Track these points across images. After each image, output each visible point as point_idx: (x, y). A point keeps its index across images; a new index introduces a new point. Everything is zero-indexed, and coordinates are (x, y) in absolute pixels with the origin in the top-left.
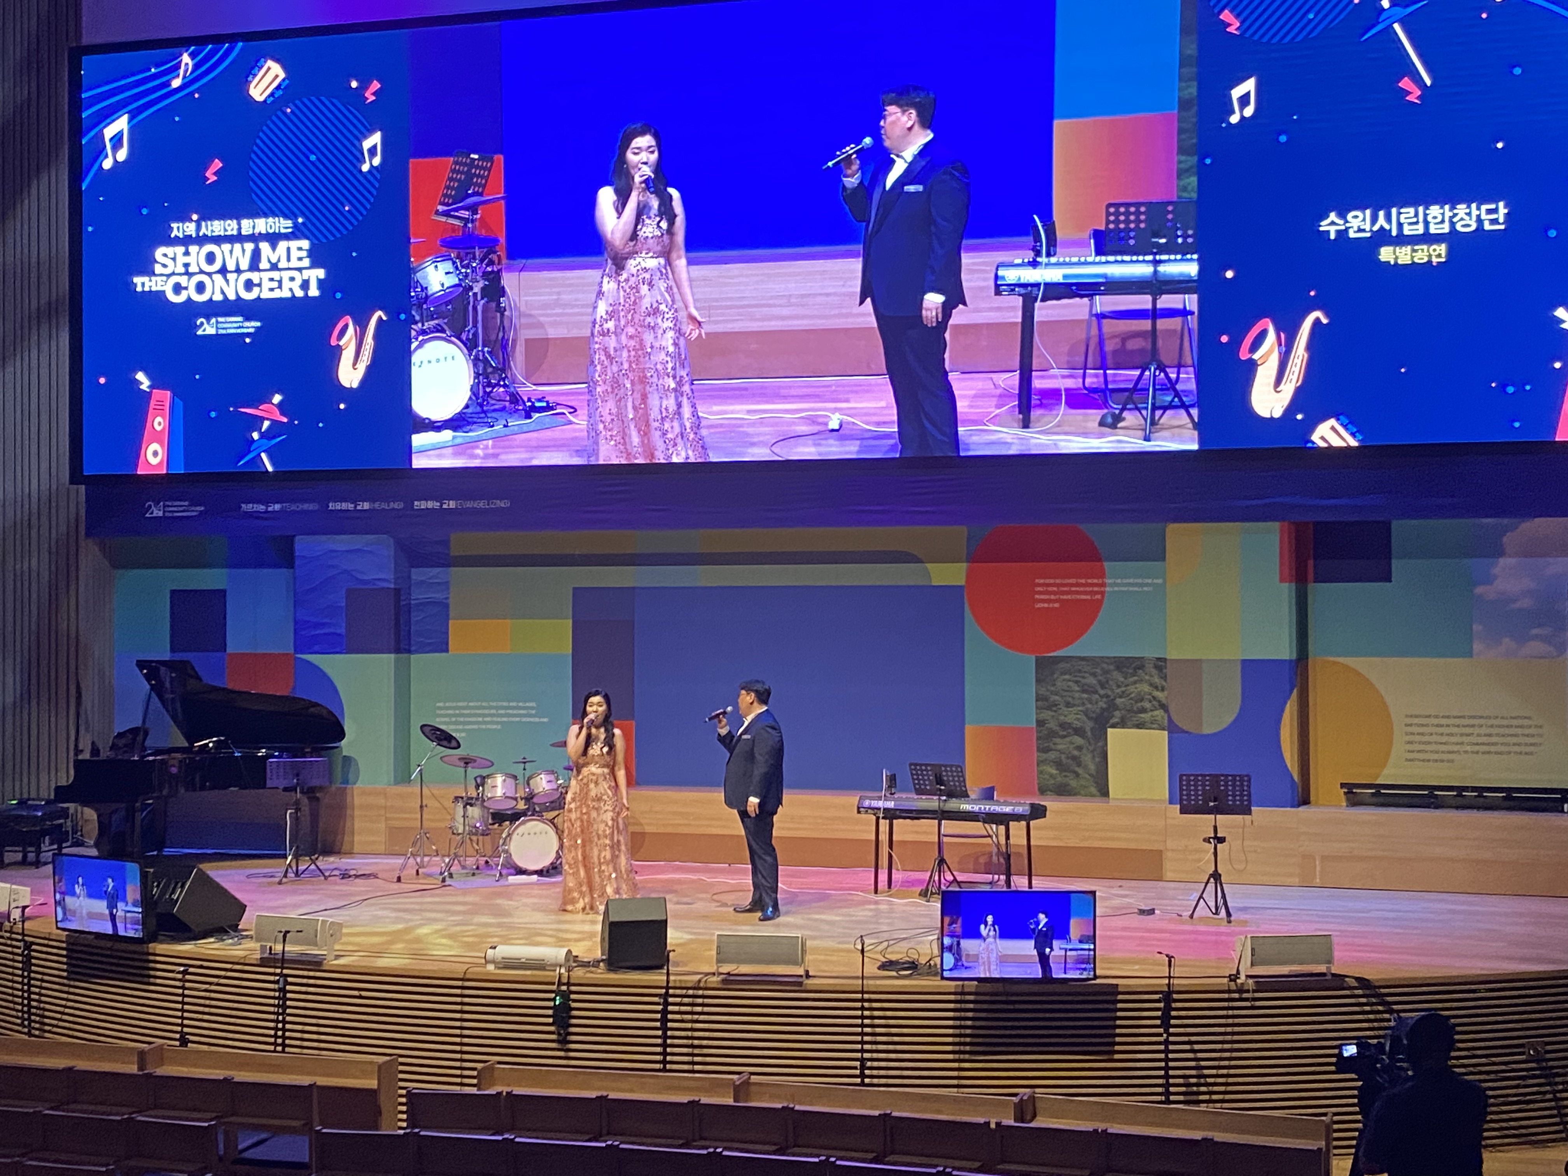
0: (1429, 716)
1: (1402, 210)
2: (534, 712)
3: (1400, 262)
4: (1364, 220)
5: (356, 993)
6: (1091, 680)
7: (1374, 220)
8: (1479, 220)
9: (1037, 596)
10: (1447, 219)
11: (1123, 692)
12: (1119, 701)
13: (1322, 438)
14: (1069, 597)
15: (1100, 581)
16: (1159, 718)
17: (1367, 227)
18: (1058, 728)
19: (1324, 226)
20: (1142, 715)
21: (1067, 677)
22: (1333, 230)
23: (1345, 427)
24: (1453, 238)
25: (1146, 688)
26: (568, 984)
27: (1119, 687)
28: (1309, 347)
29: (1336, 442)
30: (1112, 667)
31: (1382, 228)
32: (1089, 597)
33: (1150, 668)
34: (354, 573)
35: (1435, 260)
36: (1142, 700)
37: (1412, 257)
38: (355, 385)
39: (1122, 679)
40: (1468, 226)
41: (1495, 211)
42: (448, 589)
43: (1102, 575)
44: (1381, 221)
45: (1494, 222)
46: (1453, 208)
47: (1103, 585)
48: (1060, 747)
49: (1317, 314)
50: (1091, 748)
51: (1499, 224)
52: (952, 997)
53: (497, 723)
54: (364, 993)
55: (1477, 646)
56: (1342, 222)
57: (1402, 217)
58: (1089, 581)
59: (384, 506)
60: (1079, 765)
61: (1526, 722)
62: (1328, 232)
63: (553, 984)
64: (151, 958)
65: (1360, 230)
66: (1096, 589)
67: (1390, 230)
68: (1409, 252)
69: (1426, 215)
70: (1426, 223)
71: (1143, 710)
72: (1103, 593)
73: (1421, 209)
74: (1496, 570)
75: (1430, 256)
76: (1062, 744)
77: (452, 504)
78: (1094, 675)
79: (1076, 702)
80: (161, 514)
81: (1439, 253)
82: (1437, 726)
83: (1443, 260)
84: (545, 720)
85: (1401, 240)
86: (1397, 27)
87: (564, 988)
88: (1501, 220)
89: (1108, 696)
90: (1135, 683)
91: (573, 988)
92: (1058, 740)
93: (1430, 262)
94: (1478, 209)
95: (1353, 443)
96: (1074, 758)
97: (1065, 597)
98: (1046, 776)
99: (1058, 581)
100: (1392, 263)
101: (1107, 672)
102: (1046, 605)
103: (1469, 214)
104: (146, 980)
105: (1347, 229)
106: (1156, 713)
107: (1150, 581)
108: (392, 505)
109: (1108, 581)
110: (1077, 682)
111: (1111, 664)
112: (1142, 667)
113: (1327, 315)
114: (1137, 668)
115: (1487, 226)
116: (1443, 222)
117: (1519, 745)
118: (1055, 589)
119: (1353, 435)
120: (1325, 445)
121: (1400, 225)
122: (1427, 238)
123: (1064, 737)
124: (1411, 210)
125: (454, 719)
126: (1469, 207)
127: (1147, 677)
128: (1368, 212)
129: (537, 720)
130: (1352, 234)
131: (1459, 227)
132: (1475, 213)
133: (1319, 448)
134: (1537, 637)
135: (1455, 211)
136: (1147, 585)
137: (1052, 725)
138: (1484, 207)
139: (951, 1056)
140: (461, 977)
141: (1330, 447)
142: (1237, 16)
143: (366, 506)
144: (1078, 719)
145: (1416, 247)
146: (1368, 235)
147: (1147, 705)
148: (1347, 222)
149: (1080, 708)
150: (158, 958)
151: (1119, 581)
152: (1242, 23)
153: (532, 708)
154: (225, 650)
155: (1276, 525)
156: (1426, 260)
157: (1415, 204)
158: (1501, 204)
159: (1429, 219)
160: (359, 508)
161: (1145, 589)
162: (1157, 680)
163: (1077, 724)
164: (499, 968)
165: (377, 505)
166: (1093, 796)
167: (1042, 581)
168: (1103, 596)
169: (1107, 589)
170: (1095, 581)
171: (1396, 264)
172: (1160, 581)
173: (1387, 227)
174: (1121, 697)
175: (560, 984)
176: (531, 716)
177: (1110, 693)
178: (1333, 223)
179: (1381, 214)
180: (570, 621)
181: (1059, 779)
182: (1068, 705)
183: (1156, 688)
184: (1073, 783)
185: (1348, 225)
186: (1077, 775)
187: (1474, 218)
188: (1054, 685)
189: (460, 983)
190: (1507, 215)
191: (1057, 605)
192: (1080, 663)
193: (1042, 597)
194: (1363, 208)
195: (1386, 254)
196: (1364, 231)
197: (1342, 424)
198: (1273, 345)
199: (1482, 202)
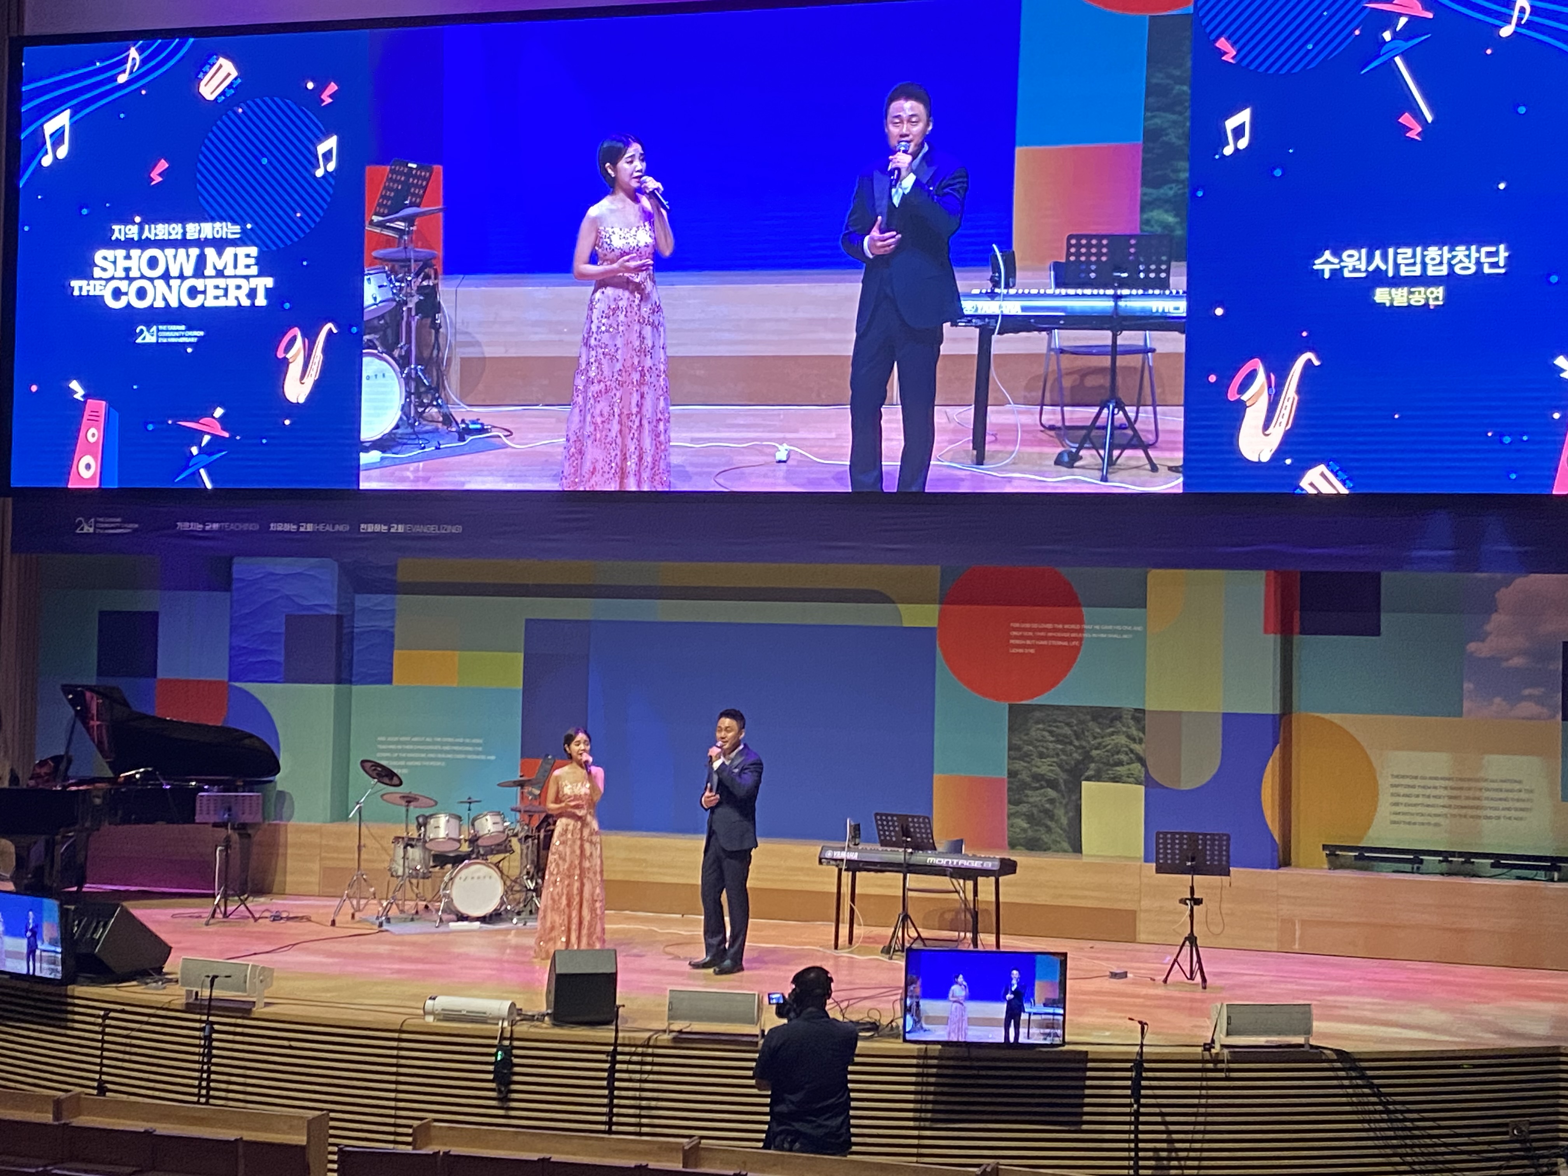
0: (1416, 778)
1: (1399, 251)
2: (480, 749)
3: (1395, 304)
4: (1359, 259)
5: (286, 1043)
6: (1067, 731)
7: (1370, 260)
8: (1478, 263)
9: (1012, 641)
10: (1445, 261)
11: (1100, 744)
12: (1094, 753)
13: (1312, 484)
14: (1044, 643)
15: (1078, 627)
16: (1136, 772)
17: (1363, 267)
18: (1028, 779)
19: (1318, 264)
20: (1118, 768)
21: (1041, 726)
22: (1327, 268)
23: (1336, 474)
24: (1451, 281)
25: (1122, 740)
26: (511, 1039)
27: (1095, 738)
28: (1300, 388)
29: (1326, 489)
30: (1089, 717)
31: (1378, 267)
32: (1066, 643)
33: (1127, 717)
34: (296, 599)
35: (1432, 303)
36: (1118, 753)
37: (1409, 299)
38: (302, 400)
39: (1098, 730)
40: (1468, 268)
41: (1495, 254)
42: (393, 618)
43: (1081, 622)
44: (1378, 261)
45: (1494, 265)
46: (1451, 250)
47: (1081, 631)
48: (1031, 800)
49: (1309, 355)
50: (1064, 802)
51: (1499, 267)
52: (914, 1061)
53: (442, 760)
54: (293, 1044)
55: (1467, 705)
56: (1336, 261)
57: (1400, 257)
58: (1066, 626)
59: (329, 528)
60: (1052, 817)
61: (1517, 786)
62: (1323, 270)
63: (496, 1038)
64: (69, 1000)
65: (1355, 270)
66: (1073, 635)
67: (1386, 271)
68: (1405, 294)
69: (1423, 256)
70: (1424, 265)
71: (1120, 763)
72: (1081, 640)
73: (1419, 250)
74: (1488, 628)
75: (1427, 299)
76: (1035, 797)
77: (401, 528)
78: (1068, 724)
79: (1051, 753)
80: (91, 530)
81: (1436, 295)
82: (1424, 787)
83: (1441, 303)
84: (493, 758)
85: (1398, 281)
86: (1398, 60)
87: (507, 1043)
88: (1502, 264)
89: (1084, 747)
90: (1112, 734)
91: (516, 1043)
92: (1029, 792)
93: (1427, 305)
94: (1478, 251)
95: (1344, 491)
96: (1046, 812)
97: (1042, 643)
98: (1018, 830)
99: (1035, 626)
100: (1388, 304)
101: (1081, 722)
102: (1021, 651)
103: (1468, 256)
104: (63, 1024)
105: (1342, 268)
106: (1134, 765)
107: (1130, 628)
108: (338, 528)
109: (1086, 627)
110: (1051, 732)
111: (1088, 713)
112: (1119, 718)
113: (1319, 357)
114: (1112, 721)
115: (1487, 270)
116: (1441, 263)
117: (1509, 809)
118: (1031, 634)
119: (1344, 483)
120: (1315, 492)
121: (1397, 266)
122: (1424, 280)
123: (1037, 789)
124: (1409, 251)
125: (396, 755)
126: (1468, 249)
127: (1124, 729)
128: (1364, 251)
129: (483, 757)
130: (1347, 274)
131: (1457, 270)
132: (1474, 255)
133: (1307, 495)
134: (1530, 698)
135: (1454, 253)
136: (1127, 632)
137: (1024, 776)
138: (1484, 250)
139: (911, 1124)
140: (398, 1027)
141: (1319, 494)
142: (1233, 45)
143: (310, 527)
144: (1052, 771)
145: (1413, 290)
146: (1363, 275)
147: (1123, 757)
148: (1342, 261)
149: (1055, 759)
150: (77, 1001)
151: (1097, 627)
152: (1238, 52)
153: (478, 745)
154: (155, 676)
155: (1263, 573)
156: (1422, 302)
157: (1412, 244)
158: (1502, 247)
159: (1427, 260)
160: (302, 529)
161: (1125, 636)
162: (1134, 732)
163: (1052, 776)
164: (439, 1020)
165: (321, 527)
166: (1065, 851)
167: (1017, 625)
168: (1081, 644)
169: (1085, 635)
170: (1073, 626)
171: (1392, 306)
172: (1139, 628)
173: (1383, 267)
174: (1096, 749)
175: (502, 1038)
176: (478, 753)
177: (1084, 743)
178: (1327, 262)
179: (1378, 253)
180: (521, 656)
181: (1030, 833)
182: (1041, 756)
183: (1134, 740)
184: (1045, 838)
185: (1343, 264)
186: (1049, 830)
187: (1473, 260)
188: (1027, 734)
189: (396, 1035)
190: (1508, 259)
191: (1032, 651)
192: (1056, 712)
193: (1018, 642)
194: (1358, 248)
195: (1382, 295)
196: (1359, 270)
197: (1332, 471)
198: (1262, 386)
199: (1481, 244)
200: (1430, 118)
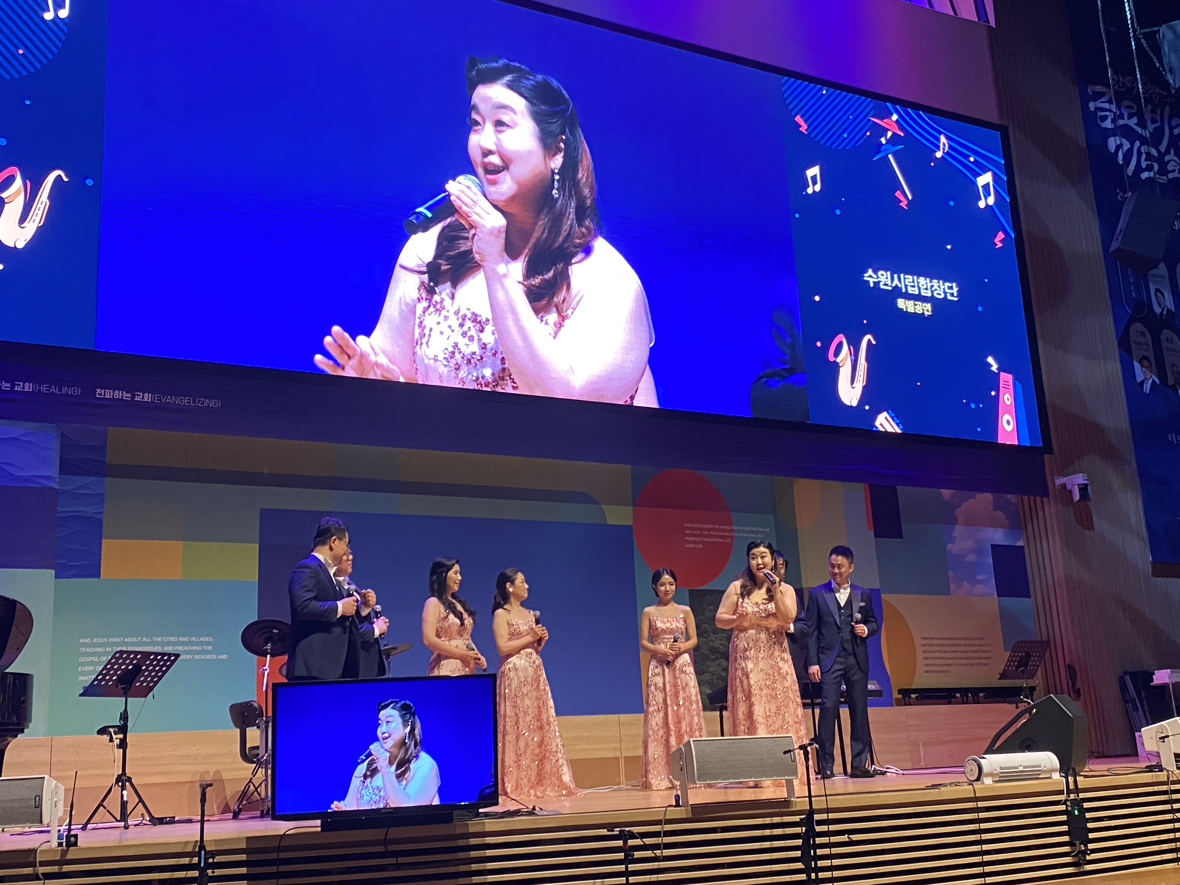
0: (933, 639)
1: (906, 276)
2: (210, 648)
3: (909, 310)
4: (887, 278)
7: (892, 279)
9: (686, 538)
10: (929, 288)
13: (881, 424)
14: (708, 540)
15: (730, 528)
17: (889, 283)
19: (867, 277)
22: (871, 281)
23: (893, 418)
24: (933, 301)
28: (867, 359)
29: (890, 429)
31: (897, 285)
32: (722, 540)
34: (7, 468)
35: (926, 313)
37: (915, 309)
38: (21, 246)
40: (939, 294)
41: (951, 288)
42: (102, 502)
43: (731, 524)
44: (896, 281)
45: (952, 295)
46: (931, 282)
47: (732, 531)
49: (868, 337)
55: (951, 587)
56: (876, 277)
57: (907, 280)
58: (723, 527)
59: (54, 390)
61: (981, 641)
62: (869, 281)
65: (886, 285)
66: (727, 534)
67: (901, 288)
68: (913, 305)
69: (918, 283)
70: (919, 289)
72: (732, 538)
73: (916, 278)
74: (955, 534)
75: (923, 310)
77: (147, 398)
81: (926, 309)
82: (937, 645)
83: (930, 314)
84: (224, 657)
85: (908, 296)
86: (890, 156)
88: (955, 295)
93: (923, 313)
94: (944, 285)
95: (899, 431)
97: (706, 540)
99: (700, 526)
100: (905, 310)
102: (693, 546)
103: (939, 287)
105: (879, 282)
107: (762, 530)
108: (65, 390)
109: (734, 528)
113: (875, 339)
115: (949, 297)
116: (927, 289)
117: (979, 657)
118: (699, 532)
119: (897, 424)
120: (883, 430)
121: (906, 286)
122: (921, 298)
124: (911, 278)
126: (938, 282)
128: (889, 273)
129: (214, 657)
130: (882, 287)
131: (935, 294)
132: (942, 287)
133: (880, 432)
134: (980, 581)
135: (932, 284)
136: (760, 533)
138: (947, 284)
141: (886, 432)
142: (806, 121)
143: (28, 387)
145: (916, 303)
146: (890, 288)
148: (878, 277)
151: (741, 528)
152: (809, 127)
153: (208, 643)
155: (863, 485)
156: (921, 312)
157: (912, 274)
158: (954, 285)
159: (921, 286)
160: (17, 389)
165: (44, 388)
167: (689, 525)
168: (732, 541)
169: (735, 534)
170: (726, 527)
171: (906, 312)
172: (768, 530)
173: (900, 286)
176: (208, 652)
178: (870, 276)
179: (896, 276)
180: (258, 545)
185: (879, 279)
187: (942, 290)
190: (958, 291)
191: (701, 546)
193: (690, 539)
194: (886, 270)
195: (901, 303)
196: (888, 285)
197: (891, 416)
198: (846, 354)
199: (945, 281)
200: (910, 197)
